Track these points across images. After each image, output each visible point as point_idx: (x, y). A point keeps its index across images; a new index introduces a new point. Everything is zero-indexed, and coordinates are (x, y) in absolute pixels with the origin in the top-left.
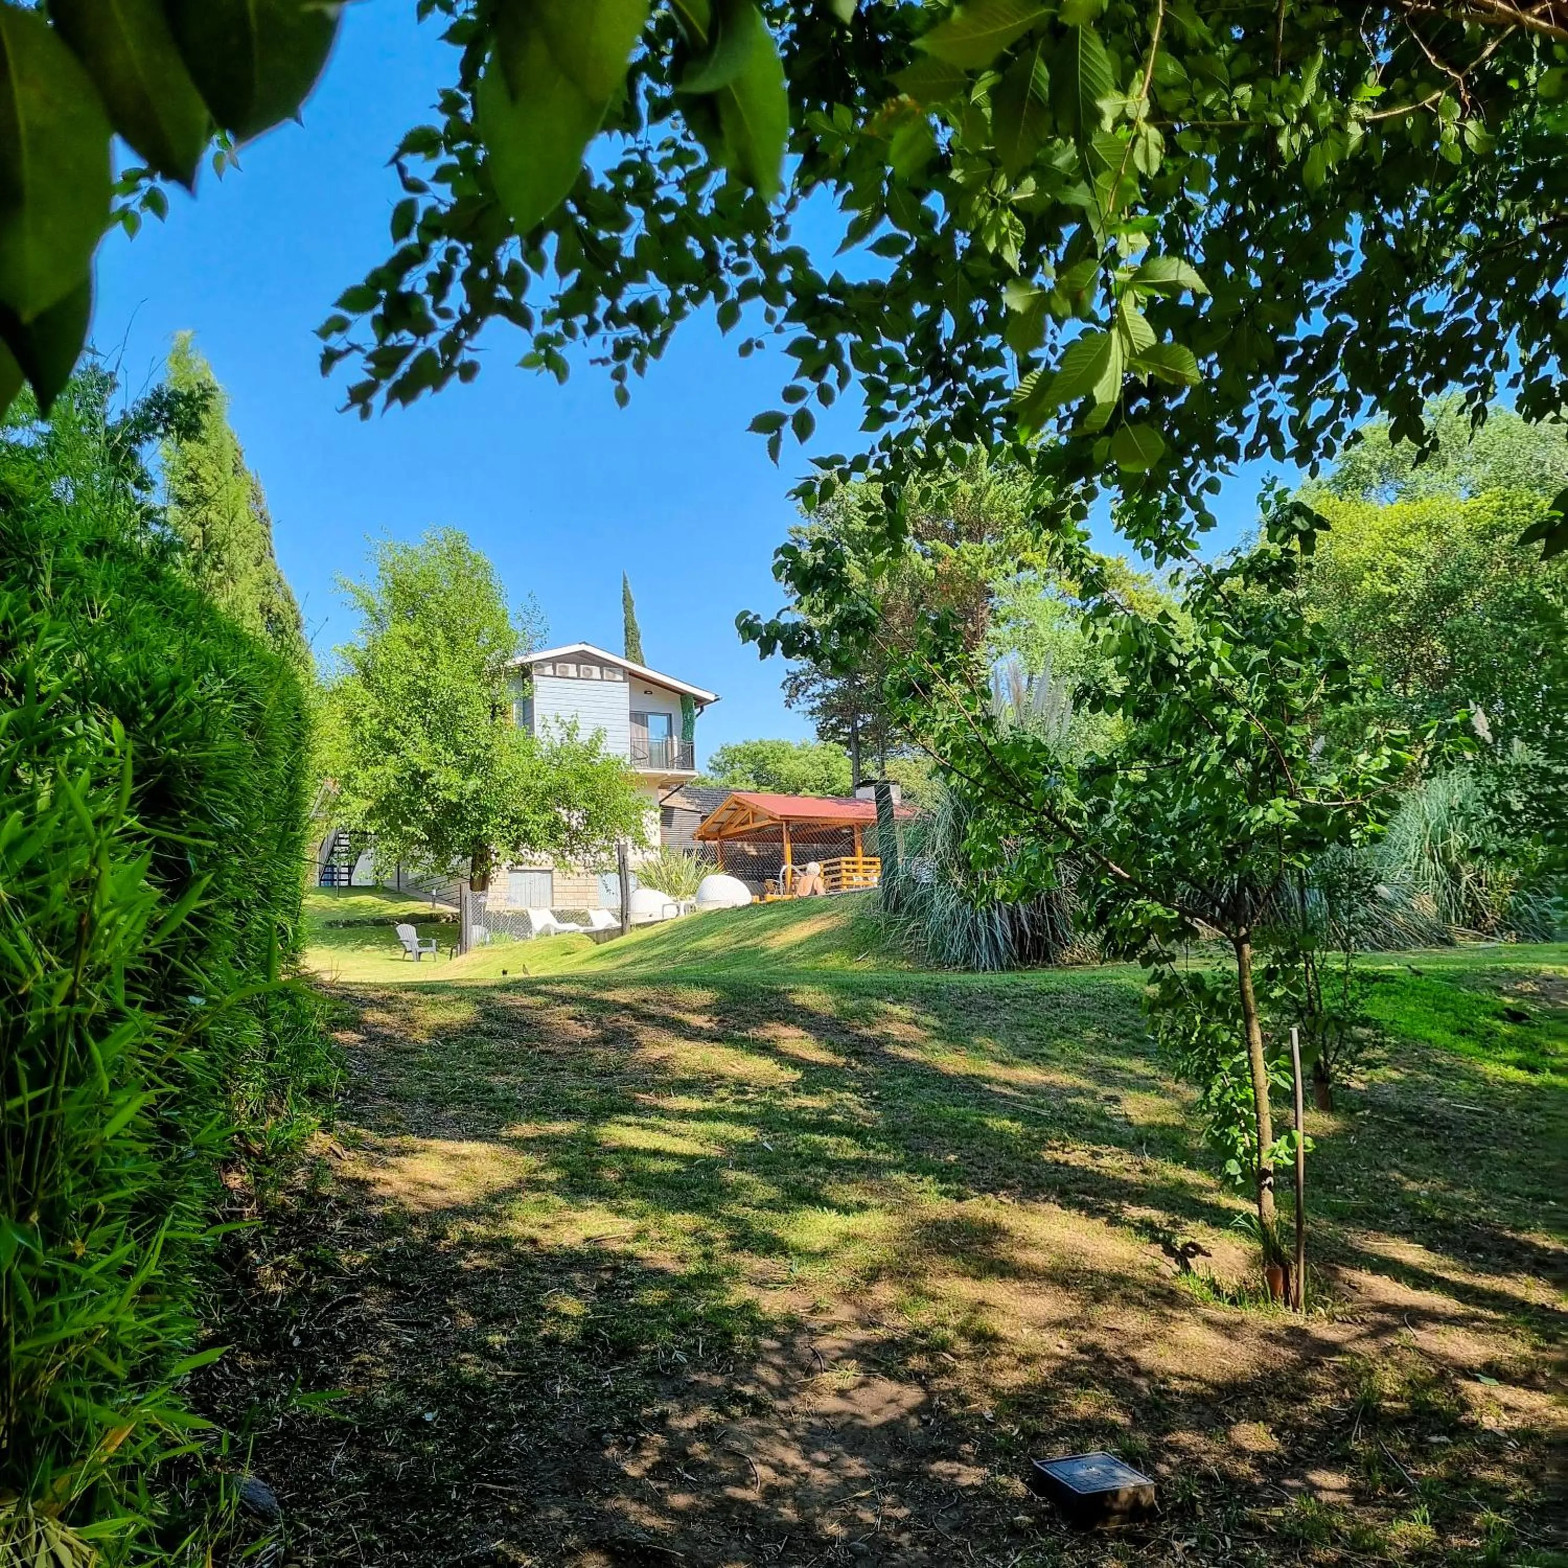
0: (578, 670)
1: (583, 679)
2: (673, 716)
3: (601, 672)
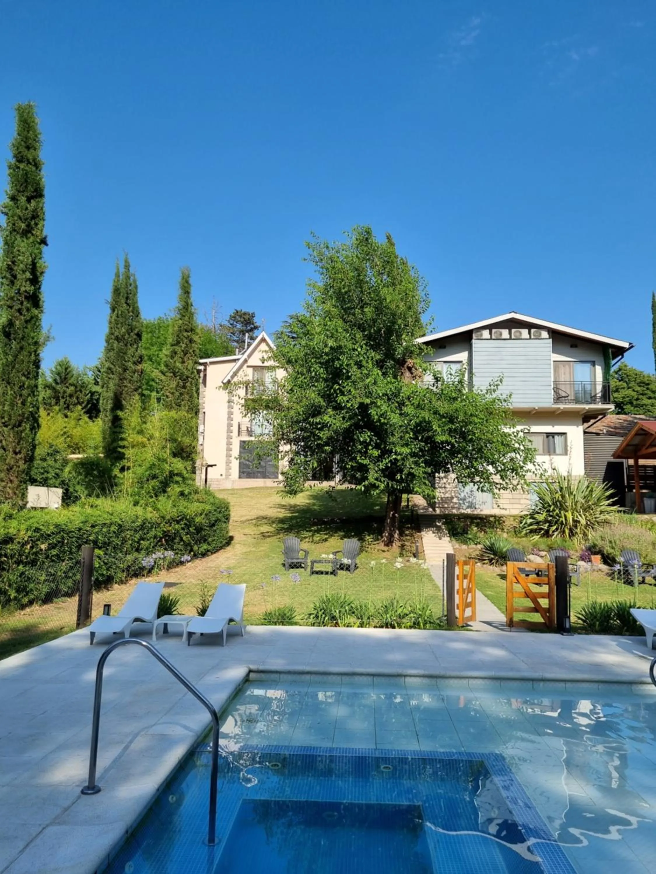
0: (510, 333)
1: (514, 339)
2: (596, 363)
3: (530, 333)
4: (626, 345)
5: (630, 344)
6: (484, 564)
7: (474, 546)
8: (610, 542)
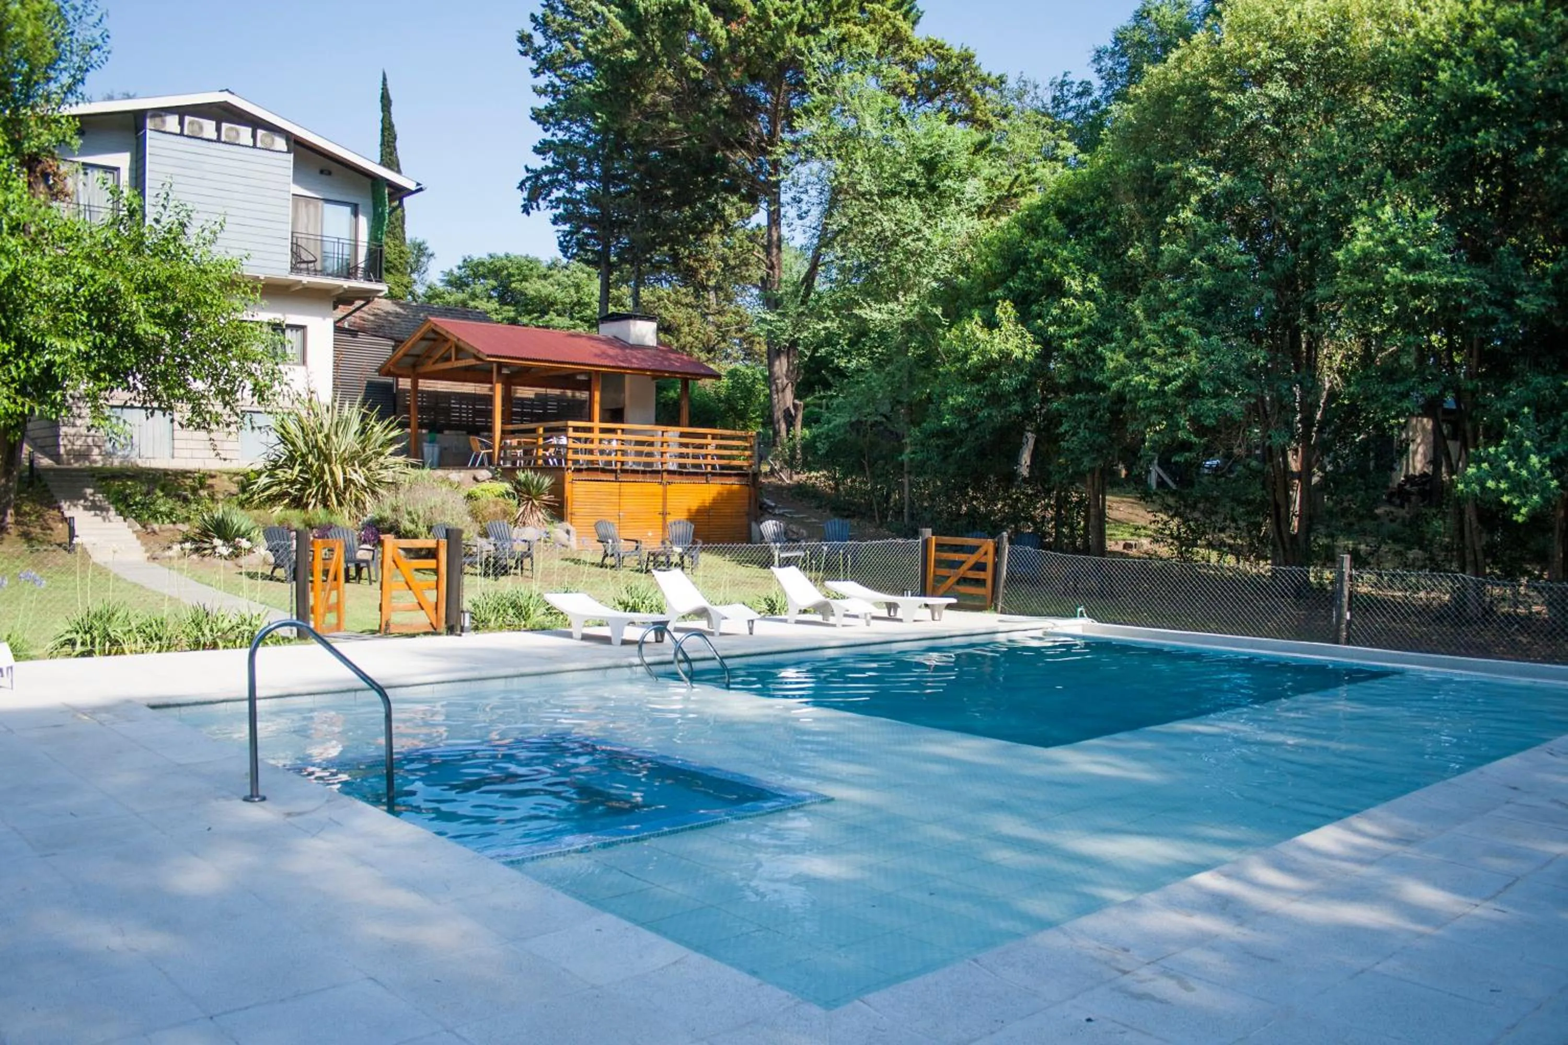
0: (218, 129)
1: (225, 143)
2: (360, 208)
3: (254, 136)
4: (413, 187)
5: (418, 184)
6: (204, 556)
7: (171, 526)
8: (409, 513)
